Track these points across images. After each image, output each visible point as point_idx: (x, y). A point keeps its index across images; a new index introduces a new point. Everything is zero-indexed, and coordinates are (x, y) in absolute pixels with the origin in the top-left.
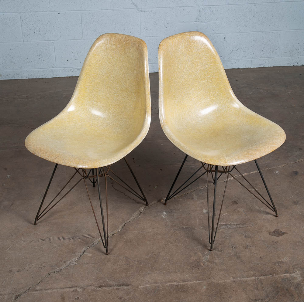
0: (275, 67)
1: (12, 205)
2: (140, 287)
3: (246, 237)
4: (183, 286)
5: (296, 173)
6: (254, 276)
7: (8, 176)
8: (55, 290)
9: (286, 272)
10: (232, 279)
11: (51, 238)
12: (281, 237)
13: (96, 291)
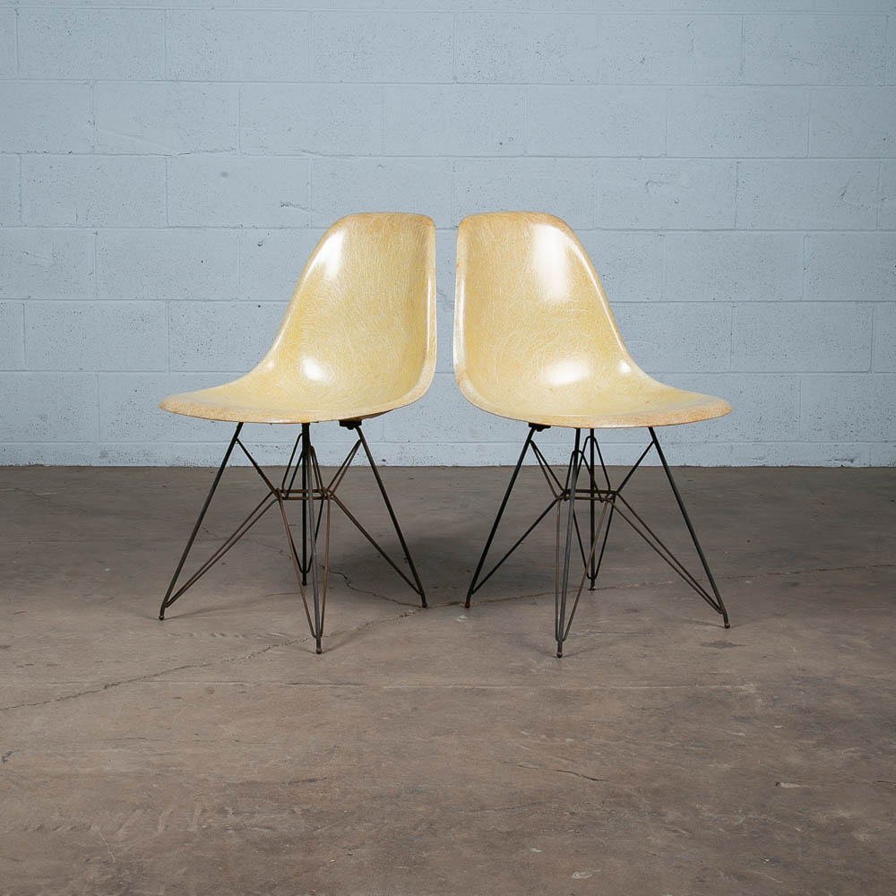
0: (793, 467)
1: (112, 598)
2: (385, 687)
3: (645, 646)
4: (484, 690)
5: (795, 584)
6: (648, 685)
7: (107, 570)
8: (196, 683)
9: (724, 683)
10: (597, 687)
11: (195, 634)
12: (726, 649)
13: (285, 687)
